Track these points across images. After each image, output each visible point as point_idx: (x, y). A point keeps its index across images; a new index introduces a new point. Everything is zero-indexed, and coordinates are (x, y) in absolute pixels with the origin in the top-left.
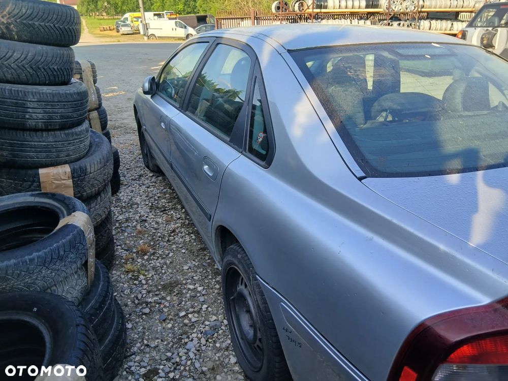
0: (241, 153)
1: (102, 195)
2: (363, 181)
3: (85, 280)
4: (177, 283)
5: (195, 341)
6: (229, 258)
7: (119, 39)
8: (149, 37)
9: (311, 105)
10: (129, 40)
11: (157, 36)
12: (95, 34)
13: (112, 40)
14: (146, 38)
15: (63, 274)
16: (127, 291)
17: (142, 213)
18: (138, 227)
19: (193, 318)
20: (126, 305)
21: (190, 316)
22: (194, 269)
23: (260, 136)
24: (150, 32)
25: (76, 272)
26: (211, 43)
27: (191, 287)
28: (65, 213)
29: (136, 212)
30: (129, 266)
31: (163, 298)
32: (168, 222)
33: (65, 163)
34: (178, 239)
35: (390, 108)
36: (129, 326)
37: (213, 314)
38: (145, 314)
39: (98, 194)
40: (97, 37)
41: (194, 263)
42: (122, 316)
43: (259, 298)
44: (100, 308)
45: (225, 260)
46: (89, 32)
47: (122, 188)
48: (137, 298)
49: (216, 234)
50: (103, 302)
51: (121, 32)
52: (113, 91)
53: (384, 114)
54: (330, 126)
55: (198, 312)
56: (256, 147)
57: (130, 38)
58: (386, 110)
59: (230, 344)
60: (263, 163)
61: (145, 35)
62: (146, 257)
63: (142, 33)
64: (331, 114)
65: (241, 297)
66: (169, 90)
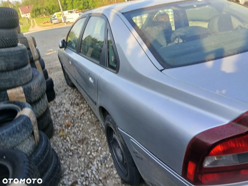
0: (105, 68)
1: (42, 100)
2: (163, 71)
3: (34, 141)
4: (85, 138)
5: (96, 165)
6: (107, 122)
7: (53, 26)
8: (67, 23)
9: (135, 38)
10: (58, 26)
11: (71, 22)
12: (40, 26)
13: (49, 27)
14: (65, 24)
15: (21, 139)
16: (61, 146)
17: (67, 107)
18: (65, 114)
19: (94, 154)
20: (61, 152)
21: (93, 153)
22: (94, 131)
23: (112, 58)
24: (67, 21)
25: (28, 138)
26: (87, 17)
27: (93, 139)
28: (20, 109)
29: (64, 107)
30: (61, 133)
31: (79, 147)
32: (80, 110)
33: (20, 86)
34: (86, 117)
35: (179, 36)
36: (62, 162)
37: (104, 151)
38: (71, 156)
39: (39, 100)
40: (42, 27)
41: (93, 128)
42: (57, 157)
43: (121, 139)
44: (44, 154)
45: (105, 123)
46: (38, 25)
47: (56, 97)
48: (66, 148)
49: (99, 111)
50: (45, 151)
51: (53, 23)
52: (50, 51)
53: (177, 39)
54: (145, 47)
55: (97, 151)
56: (111, 64)
57: (58, 25)
58: (178, 37)
59: (113, 165)
60: (115, 71)
61: (65, 22)
62: (69, 128)
63: (63, 21)
64: (145, 41)
65: (115, 140)
66: (72, 45)
